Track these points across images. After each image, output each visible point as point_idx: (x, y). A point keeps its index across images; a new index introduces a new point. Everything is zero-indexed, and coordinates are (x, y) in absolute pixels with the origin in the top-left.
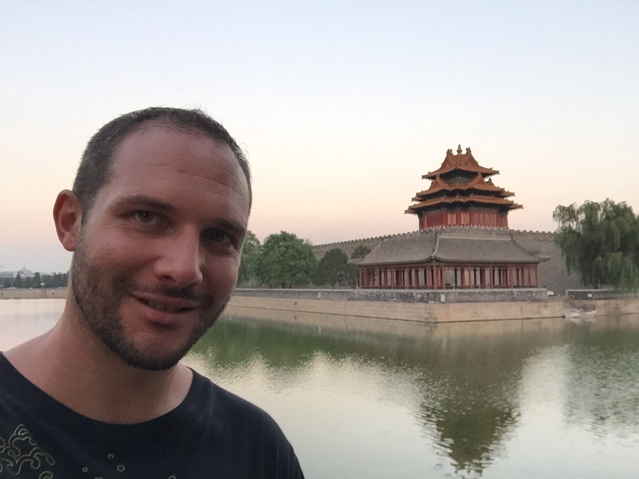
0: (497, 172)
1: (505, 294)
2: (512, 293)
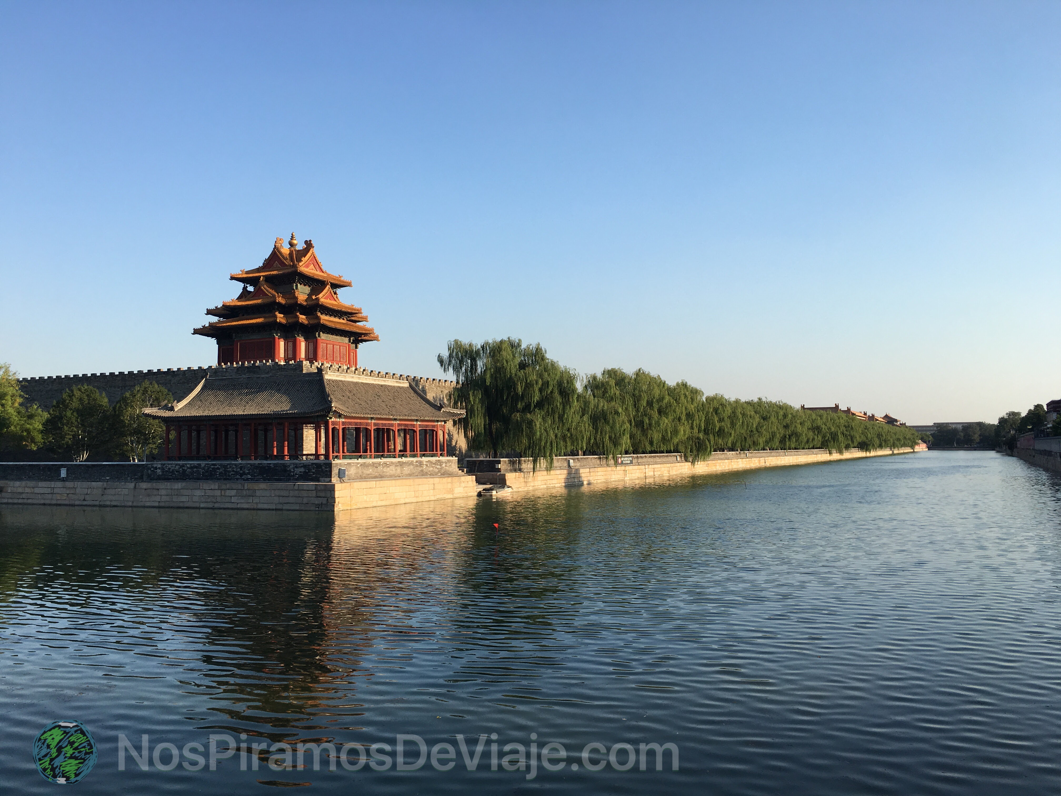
0: (347, 285)
1: (413, 465)
2: (421, 463)
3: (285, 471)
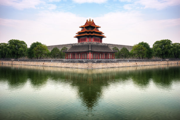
0: (100, 27)
3: (83, 61)
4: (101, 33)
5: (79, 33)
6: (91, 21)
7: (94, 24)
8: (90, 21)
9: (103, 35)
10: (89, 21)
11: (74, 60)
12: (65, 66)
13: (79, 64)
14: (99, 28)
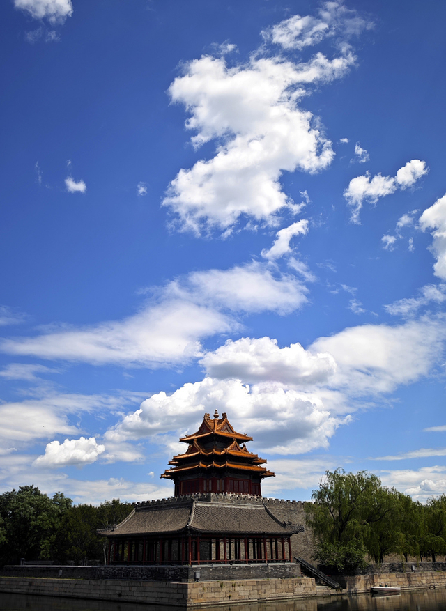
0: (251, 439)
1: (259, 569)
2: (266, 568)
3: (164, 573)
4: (253, 460)
5: (180, 461)
6: (220, 417)
7: (231, 429)
8: (216, 417)
9: (263, 466)
10: (212, 418)
11: (134, 569)
12: (102, 592)
13: (150, 584)
14: (246, 444)
